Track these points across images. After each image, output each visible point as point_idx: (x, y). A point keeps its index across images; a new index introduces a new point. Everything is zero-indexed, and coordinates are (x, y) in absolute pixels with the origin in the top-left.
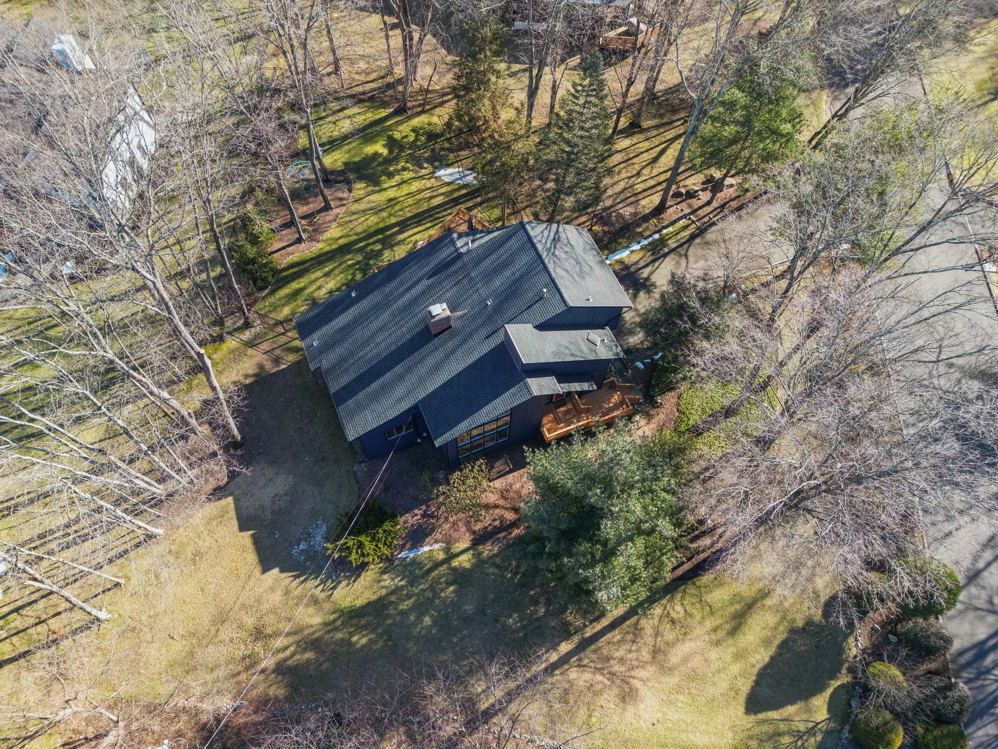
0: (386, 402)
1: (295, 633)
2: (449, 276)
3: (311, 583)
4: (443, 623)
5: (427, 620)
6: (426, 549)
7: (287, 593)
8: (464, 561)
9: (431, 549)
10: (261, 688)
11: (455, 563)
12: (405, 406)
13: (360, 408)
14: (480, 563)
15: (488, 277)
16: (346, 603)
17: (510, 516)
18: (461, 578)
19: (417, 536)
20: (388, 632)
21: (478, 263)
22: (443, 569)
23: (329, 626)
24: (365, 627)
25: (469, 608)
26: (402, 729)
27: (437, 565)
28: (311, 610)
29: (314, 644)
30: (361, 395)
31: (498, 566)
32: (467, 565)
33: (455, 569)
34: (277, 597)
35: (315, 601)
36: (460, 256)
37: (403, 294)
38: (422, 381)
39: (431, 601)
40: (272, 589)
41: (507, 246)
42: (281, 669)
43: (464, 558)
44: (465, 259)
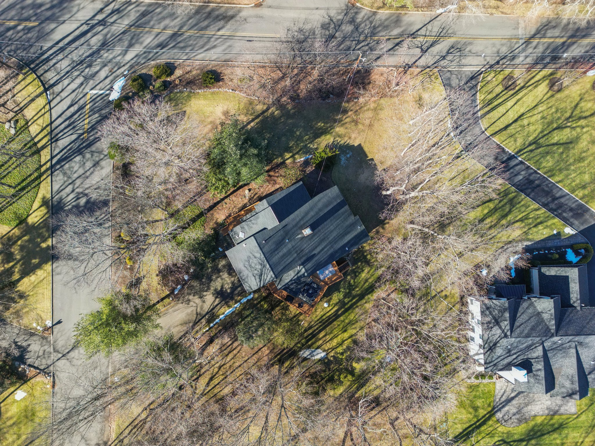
0: (325, 200)
1: (343, 124)
2: (306, 254)
3: (342, 142)
4: (291, 132)
5: (298, 133)
6: (302, 159)
7: (350, 138)
8: (287, 155)
9: (300, 159)
10: (350, 105)
11: (291, 154)
12: (316, 198)
13: (334, 199)
14: (282, 155)
15: (289, 253)
16: (328, 137)
17: (272, 173)
18: (288, 149)
19: (306, 163)
20: (312, 128)
21: (294, 260)
22: (295, 152)
23: (332, 127)
24: (320, 129)
25: (283, 139)
26: (301, 97)
27: (297, 153)
28: (340, 133)
29: (335, 121)
30: (335, 203)
31: (275, 155)
32: (286, 154)
33: (290, 152)
34: (353, 136)
35: (339, 136)
36: (303, 264)
37: (325, 247)
38: (311, 209)
39: (298, 140)
40: (355, 138)
41: (282, 267)
42: (345, 112)
43: (287, 157)
44: (300, 262)
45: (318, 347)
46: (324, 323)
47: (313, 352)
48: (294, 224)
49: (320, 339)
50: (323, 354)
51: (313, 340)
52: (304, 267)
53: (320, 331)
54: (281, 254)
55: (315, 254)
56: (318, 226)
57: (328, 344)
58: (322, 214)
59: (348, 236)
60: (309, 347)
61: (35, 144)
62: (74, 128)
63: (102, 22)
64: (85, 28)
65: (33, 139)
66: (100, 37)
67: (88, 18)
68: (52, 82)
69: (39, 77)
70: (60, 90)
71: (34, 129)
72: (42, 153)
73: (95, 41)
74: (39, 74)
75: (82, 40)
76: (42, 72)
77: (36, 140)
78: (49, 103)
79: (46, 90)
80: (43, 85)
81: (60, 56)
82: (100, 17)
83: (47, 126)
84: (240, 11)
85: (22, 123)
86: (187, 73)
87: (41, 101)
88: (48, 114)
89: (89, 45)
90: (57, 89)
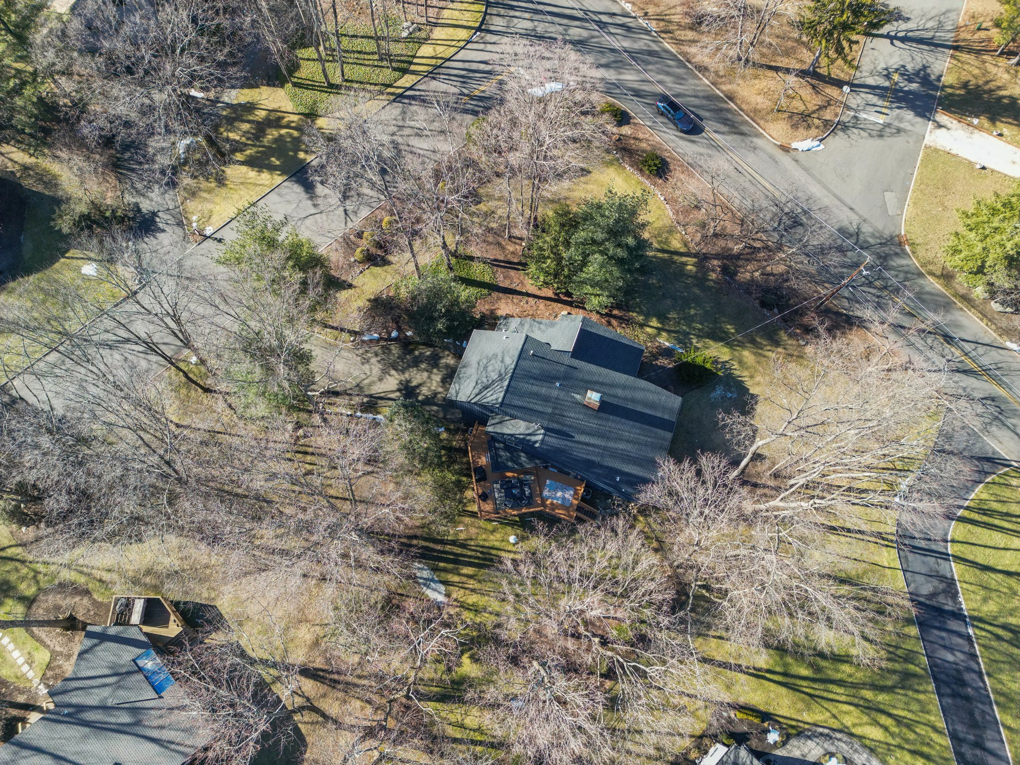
1: (761, 355)
2: (563, 425)
3: (737, 373)
4: (686, 303)
5: (692, 312)
6: (667, 344)
7: (752, 377)
8: (654, 323)
9: (665, 341)
10: (789, 342)
11: (659, 325)
13: (664, 409)
14: (648, 316)
15: (546, 399)
16: (726, 350)
17: (614, 322)
18: (662, 318)
19: (668, 353)
20: (715, 321)
21: (542, 413)
22: (667, 327)
23: (742, 345)
24: (724, 332)
25: (668, 302)
26: (737, 278)
27: (668, 331)
28: (745, 360)
29: (753, 342)
30: (659, 415)
31: (640, 307)
32: (654, 319)
33: (660, 323)
34: (758, 378)
35: (740, 362)
36: (547, 429)
37: (593, 446)
39: (684, 319)
40: (758, 384)
41: (520, 403)
42: (777, 343)
43: (651, 324)
44: (546, 424)
45: (445, 583)
46: (485, 559)
47: (432, 580)
48: (586, 377)
49: (459, 574)
50: (441, 598)
51: (450, 566)
52: (545, 435)
53: (470, 564)
54: (535, 389)
55: (573, 437)
56: (612, 414)
57: (462, 591)
58: (630, 406)
59: (634, 467)
60: (435, 569)
61: (411, 63)
62: (464, 82)
63: (602, 25)
64: (580, 14)
65: (414, 57)
66: (585, 34)
67: (592, 9)
68: (492, 28)
69: (486, 13)
70: (492, 41)
71: (426, 50)
72: (407, 76)
73: (576, 32)
74: (488, 11)
75: (565, 21)
76: (495, 12)
77: (415, 60)
78: (468, 42)
79: (479, 29)
80: (482, 23)
81: (527, 15)
82: (604, 19)
83: (441, 58)
84: (758, 135)
85: (423, 35)
86: (635, 139)
87: (463, 34)
88: (456, 49)
89: (566, 30)
90: (490, 38)
